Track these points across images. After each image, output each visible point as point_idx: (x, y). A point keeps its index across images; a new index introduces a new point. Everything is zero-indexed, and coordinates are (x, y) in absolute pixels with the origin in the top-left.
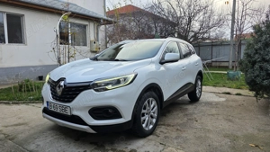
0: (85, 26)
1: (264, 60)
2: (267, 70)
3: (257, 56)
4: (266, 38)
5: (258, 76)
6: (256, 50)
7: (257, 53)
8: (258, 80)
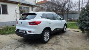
0: (28, 8)
1: (85, 20)
2: (86, 24)
3: (83, 18)
4: (86, 12)
5: (83, 26)
6: (83, 16)
7: (83, 17)
8: (83, 27)
